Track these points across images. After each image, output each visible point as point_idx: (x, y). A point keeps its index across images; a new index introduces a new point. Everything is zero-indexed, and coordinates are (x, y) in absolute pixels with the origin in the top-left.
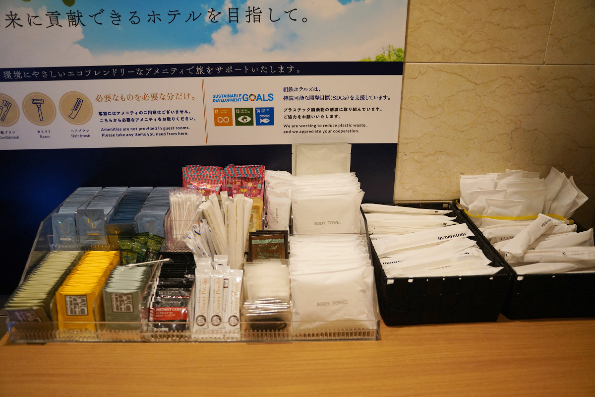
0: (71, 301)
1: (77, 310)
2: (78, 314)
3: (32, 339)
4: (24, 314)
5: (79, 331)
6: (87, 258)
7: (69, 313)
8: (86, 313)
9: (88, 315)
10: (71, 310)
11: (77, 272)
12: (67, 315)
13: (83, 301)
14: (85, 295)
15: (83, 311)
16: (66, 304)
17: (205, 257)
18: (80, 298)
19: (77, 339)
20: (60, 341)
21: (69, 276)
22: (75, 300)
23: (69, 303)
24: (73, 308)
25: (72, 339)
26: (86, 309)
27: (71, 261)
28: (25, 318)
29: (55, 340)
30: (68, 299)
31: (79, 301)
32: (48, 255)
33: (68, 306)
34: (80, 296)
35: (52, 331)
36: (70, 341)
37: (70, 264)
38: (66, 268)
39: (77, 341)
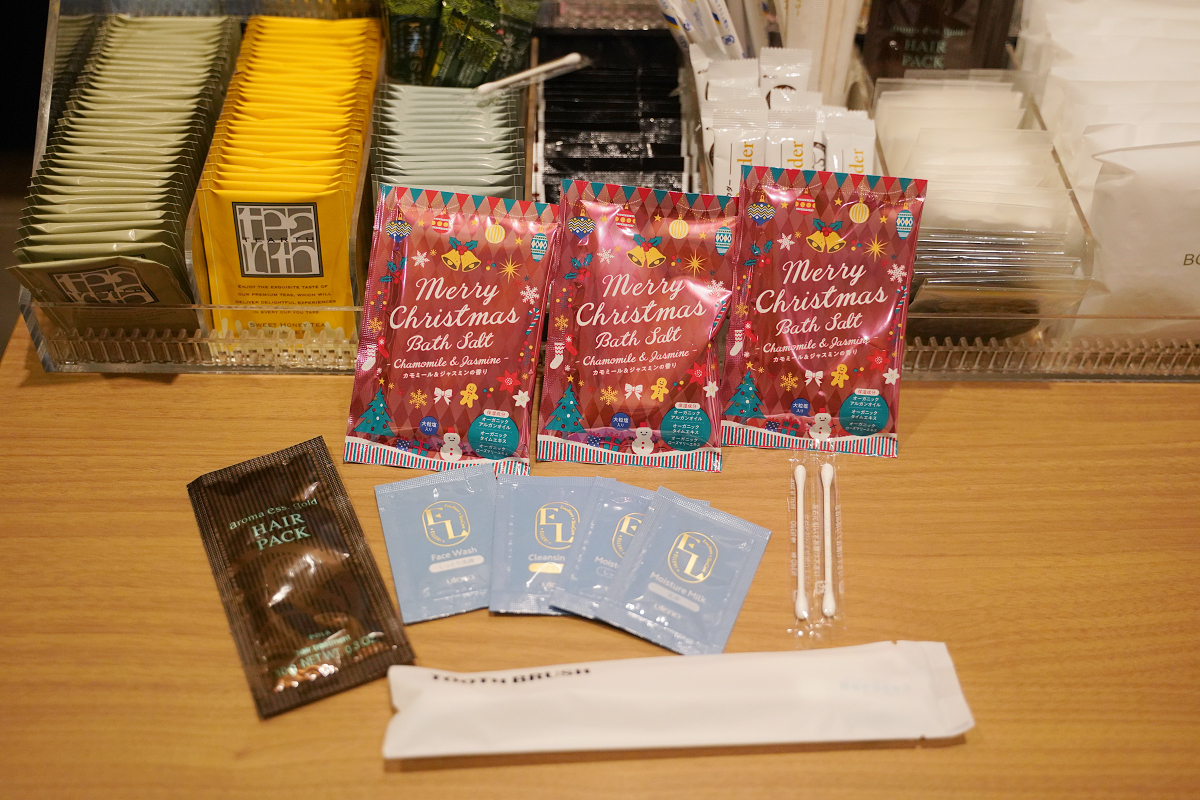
0: (256, 225)
1: (281, 256)
2: (283, 270)
3: (120, 361)
4: (90, 280)
5: (291, 331)
6: (263, 49)
7: (252, 270)
8: (315, 270)
9: (321, 275)
10: (260, 256)
11: (247, 107)
12: (244, 275)
13: (303, 223)
14: (312, 204)
15: (302, 260)
16: (239, 236)
17: (733, 57)
18: (291, 213)
19: (285, 359)
20: (224, 367)
21: (220, 125)
22: (273, 220)
23: (249, 232)
24: (265, 248)
25: (265, 362)
26: (313, 253)
27: (204, 61)
28: (92, 295)
29: (205, 363)
30: (246, 216)
31: (288, 223)
32: (103, 31)
33: (247, 244)
34: (293, 206)
35: (191, 334)
36: (260, 369)
37: (201, 74)
38: (196, 91)
39: (285, 369)
